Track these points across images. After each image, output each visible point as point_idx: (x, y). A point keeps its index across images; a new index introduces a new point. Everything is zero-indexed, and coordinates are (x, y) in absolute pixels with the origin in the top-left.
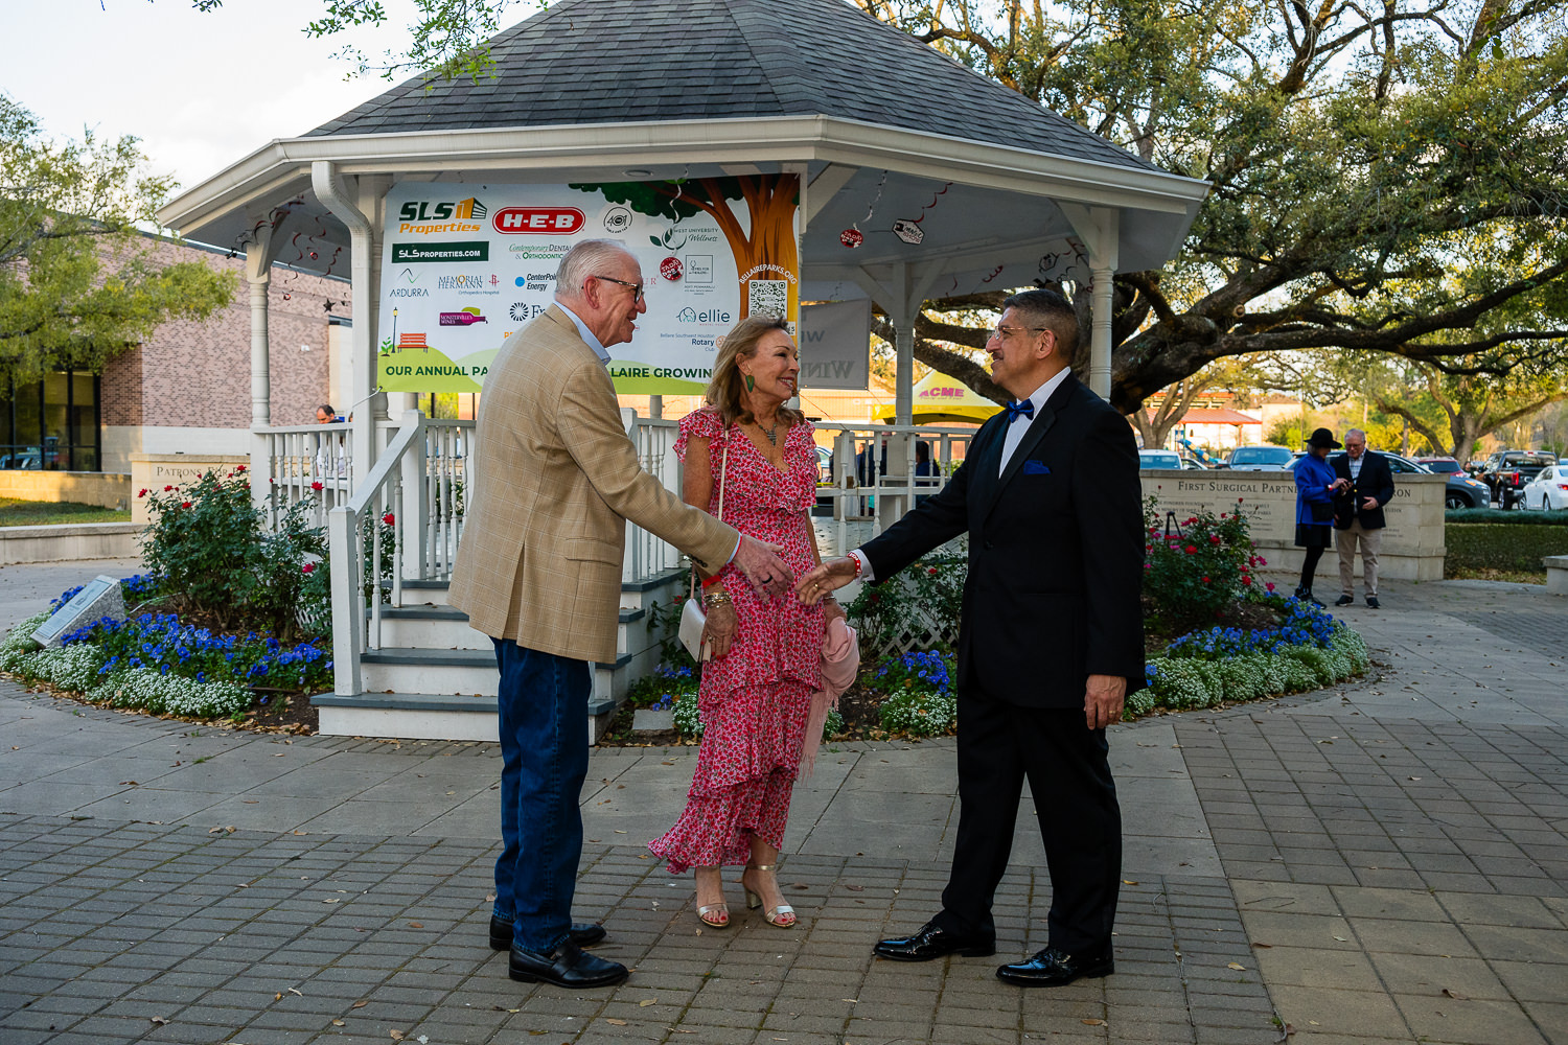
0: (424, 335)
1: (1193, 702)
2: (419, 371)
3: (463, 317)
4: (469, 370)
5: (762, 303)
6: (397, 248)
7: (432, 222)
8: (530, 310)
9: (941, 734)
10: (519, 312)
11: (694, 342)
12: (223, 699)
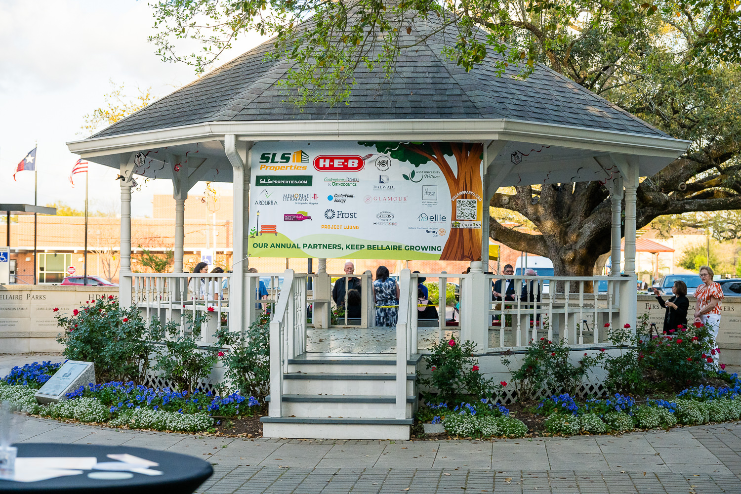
0: (275, 226)
1: (695, 421)
2: (272, 246)
3: (298, 217)
4: (301, 246)
5: (463, 211)
6: (258, 178)
7: (279, 164)
8: (336, 213)
9: (577, 434)
10: (330, 214)
11: (427, 231)
12: (200, 422)
